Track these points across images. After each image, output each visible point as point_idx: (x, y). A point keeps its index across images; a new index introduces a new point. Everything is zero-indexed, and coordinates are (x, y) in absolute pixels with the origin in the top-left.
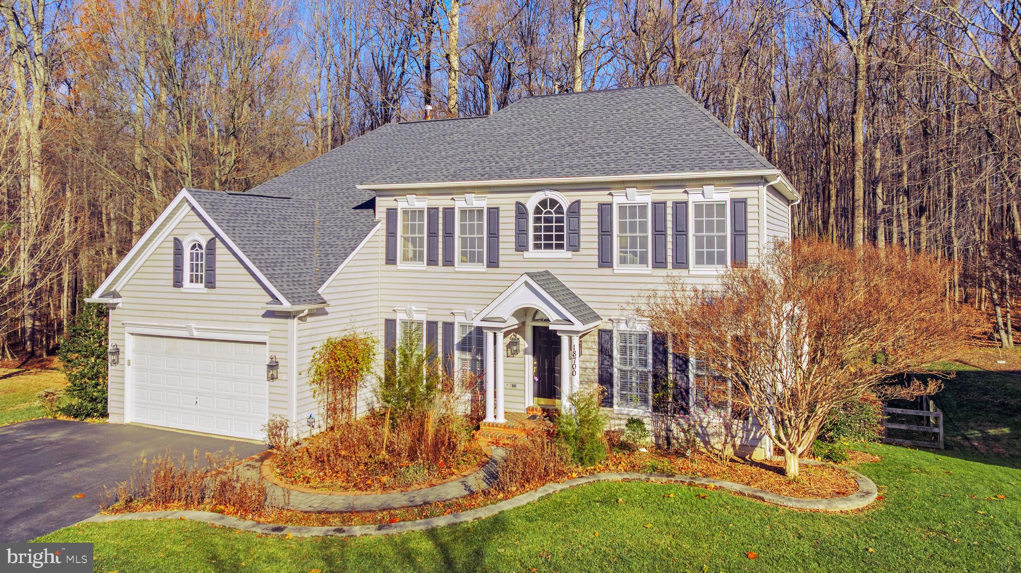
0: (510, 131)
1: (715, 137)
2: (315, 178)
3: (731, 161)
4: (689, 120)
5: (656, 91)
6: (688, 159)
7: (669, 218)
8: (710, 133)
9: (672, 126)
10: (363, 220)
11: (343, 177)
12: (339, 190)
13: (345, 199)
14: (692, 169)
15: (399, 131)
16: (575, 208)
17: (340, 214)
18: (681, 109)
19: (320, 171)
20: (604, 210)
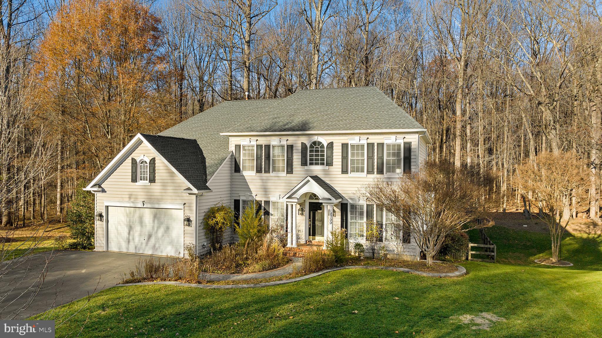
0: (295, 107)
1: (396, 113)
2: (192, 129)
3: (404, 125)
4: (383, 104)
5: (366, 89)
6: (384, 123)
7: (376, 151)
8: (393, 111)
9: (375, 107)
10: (222, 151)
11: (207, 128)
12: (206, 136)
13: (211, 140)
14: (386, 128)
15: (232, 105)
16: (331, 145)
17: (210, 148)
18: (379, 99)
19: (194, 125)
20: (345, 146)
